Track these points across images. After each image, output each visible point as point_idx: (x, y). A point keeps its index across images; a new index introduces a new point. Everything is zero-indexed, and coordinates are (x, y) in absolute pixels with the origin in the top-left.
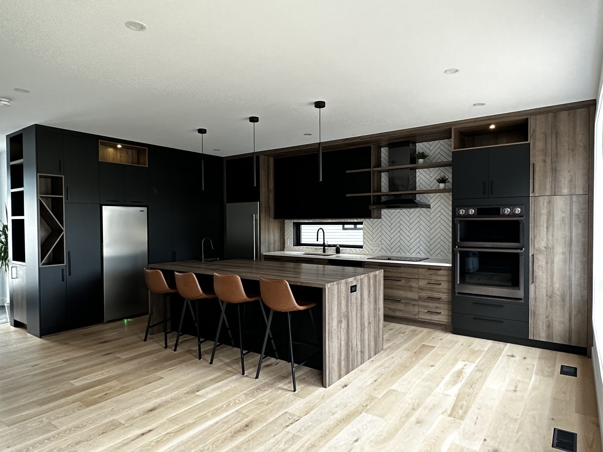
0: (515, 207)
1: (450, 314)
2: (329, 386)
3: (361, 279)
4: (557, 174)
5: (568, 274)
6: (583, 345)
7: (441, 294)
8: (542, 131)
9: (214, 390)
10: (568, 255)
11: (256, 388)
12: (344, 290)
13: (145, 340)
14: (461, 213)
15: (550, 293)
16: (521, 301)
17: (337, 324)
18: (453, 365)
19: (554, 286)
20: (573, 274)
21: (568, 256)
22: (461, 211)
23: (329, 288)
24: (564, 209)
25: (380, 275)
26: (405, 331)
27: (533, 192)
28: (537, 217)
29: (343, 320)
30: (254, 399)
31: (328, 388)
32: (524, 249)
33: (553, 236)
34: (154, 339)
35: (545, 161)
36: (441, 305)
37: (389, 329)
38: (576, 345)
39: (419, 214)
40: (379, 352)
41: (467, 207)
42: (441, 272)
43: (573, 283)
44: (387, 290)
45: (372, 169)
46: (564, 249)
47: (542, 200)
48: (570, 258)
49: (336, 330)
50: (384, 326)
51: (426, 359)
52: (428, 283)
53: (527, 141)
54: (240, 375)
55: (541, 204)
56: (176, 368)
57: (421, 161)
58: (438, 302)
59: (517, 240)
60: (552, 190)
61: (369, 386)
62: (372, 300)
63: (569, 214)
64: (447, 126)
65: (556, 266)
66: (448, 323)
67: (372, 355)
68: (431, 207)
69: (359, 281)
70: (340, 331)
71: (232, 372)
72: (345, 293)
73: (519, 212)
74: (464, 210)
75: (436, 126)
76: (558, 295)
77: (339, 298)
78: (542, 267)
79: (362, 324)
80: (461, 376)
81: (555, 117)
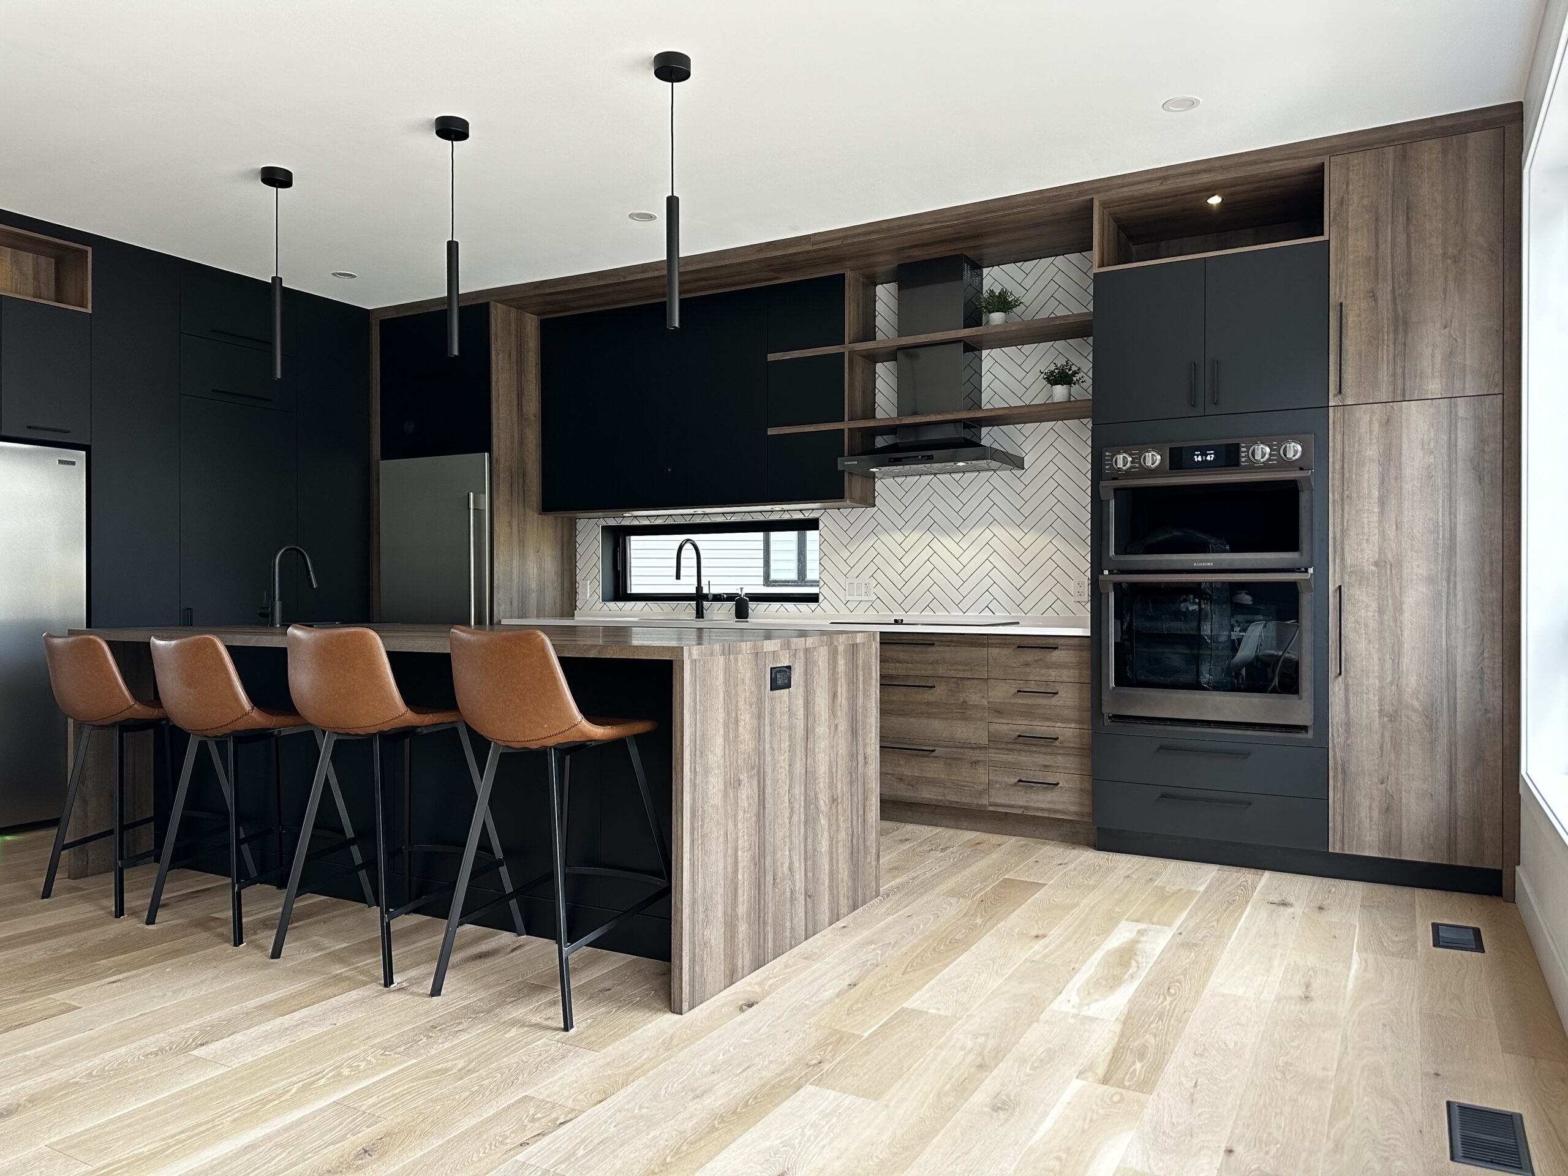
0: (1286, 441)
1: (1088, 786)
2: (692, 1007)
3: (806, 650)
4: (1410, 335)
5: (1444, 643)
6: (1488, 863)
7: (1058, 724)
8: (1365, 202)
9: (267, 1037)
10: (1445, 583)
11: (428, 1026)
12: (748, 675)
13: (46, 894)
14: (1120, 465)
15: (1392, 704)
16: (1302, 736)
17: (722, 787)
18: (1106, 931)
19: (1404, 682)
20: (1460, 642)
21: (1443, 587)
22: (1120, 457)
23: (694, 662)
24: (1432, 444)
25: (871, 647)
26: (950, 844)
27: (1340, 392)
28: (1350, 472)
29: (743, 777)
30: (414, 1061)
31: (689, 1016)
32: (1311, 570)
33: (1398, 527)
34: (83, 890)
35: (1373, 296)
36: (1060, 760)
37: (897, 839)
38: (1468, 865)
39: (988, 488)
40: (864, 903)
41: (1137, 446)
42: (1056, 656)
43: (1459, 670)
44: (893, 719)
45: (846, 348)
46: (1432, 567)
47: (1366, 418)
48: (1451, 593)
49: (721, 811)
50: (883, 833)
51: (1017, 918)
52: (1019, 691)
53: (1322, 234)
54: (377, 987)
55: (1363, 429)
56: (135, 976)
57: (997, 318)
58: (1049, 750)
59: (1291, 543)
60: (1394, 383)
61: (830, 1001)
62: (843, 725)
63: (1446, 458)
64: (1081, 193)
65: (1407, 617)
66: (1082, 815)
67: (844, 910)
68: (1026, 467)
69: (801, 654)
70: (735, 816)
71: (348, 978)
72: (753, 689)
73: (1297, 457)
74: (1130, 455)
75: (1046, 195)
76: (1416, 711)
77: (730, 698)
78: (1366, 625)
79: (810, 801)
80: (1133, 963)
81: (1404, 159)
